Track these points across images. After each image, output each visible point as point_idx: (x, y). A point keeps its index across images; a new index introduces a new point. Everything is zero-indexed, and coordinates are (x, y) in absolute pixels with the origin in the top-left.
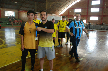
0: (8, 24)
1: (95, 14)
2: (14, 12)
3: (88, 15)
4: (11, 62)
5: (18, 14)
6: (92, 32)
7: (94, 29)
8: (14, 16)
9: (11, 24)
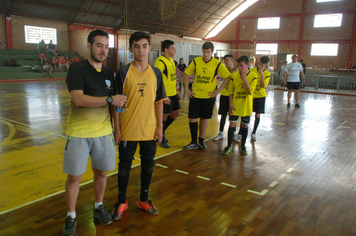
0: (35, 71)
1: (326, 36)
2: (55, 30)
3: (305, 38)
4: (25, 200)
5: (67, 37)
6: (315, 98)
7: (321, 87)
8: (55, 42)
9: (44, 71)
